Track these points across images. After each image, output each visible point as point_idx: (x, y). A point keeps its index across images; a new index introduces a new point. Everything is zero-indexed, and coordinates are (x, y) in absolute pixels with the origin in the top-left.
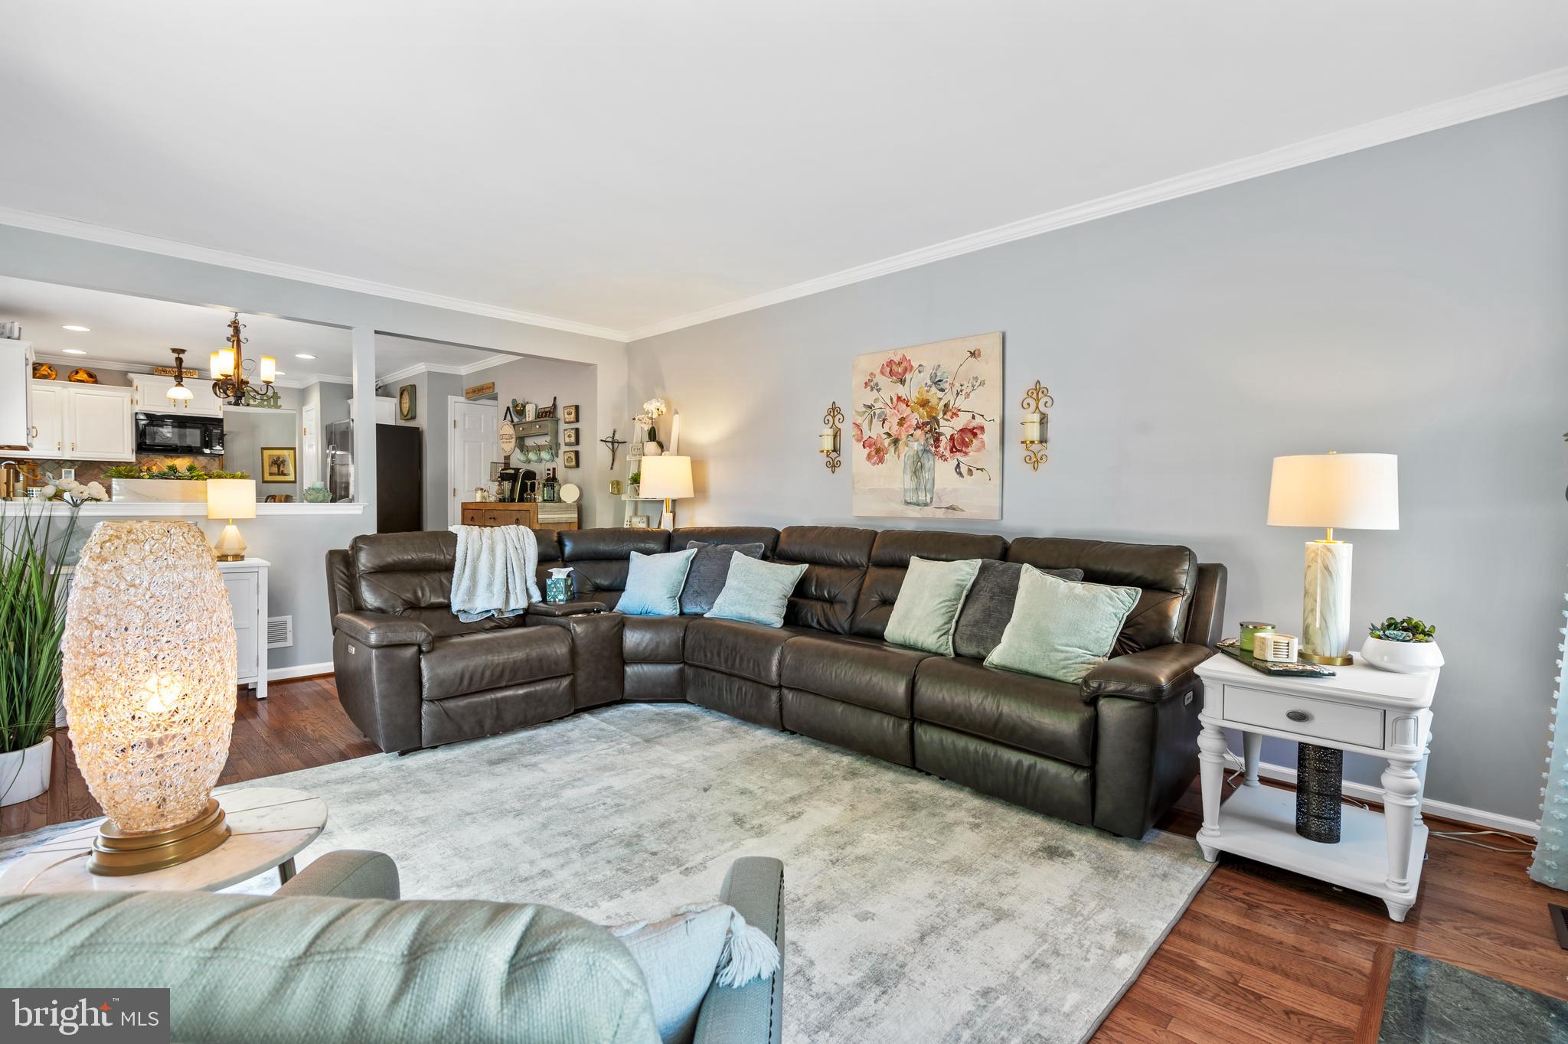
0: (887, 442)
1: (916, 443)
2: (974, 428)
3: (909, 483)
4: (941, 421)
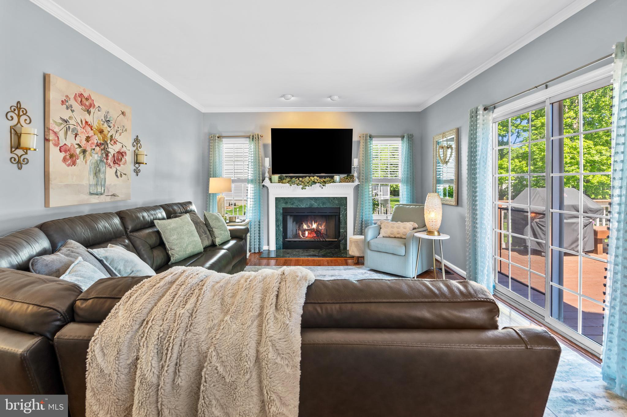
0: (78, 151)
1: (96, 155)
2: (123, 152)
3: (93, 181)
4: (109, 144)
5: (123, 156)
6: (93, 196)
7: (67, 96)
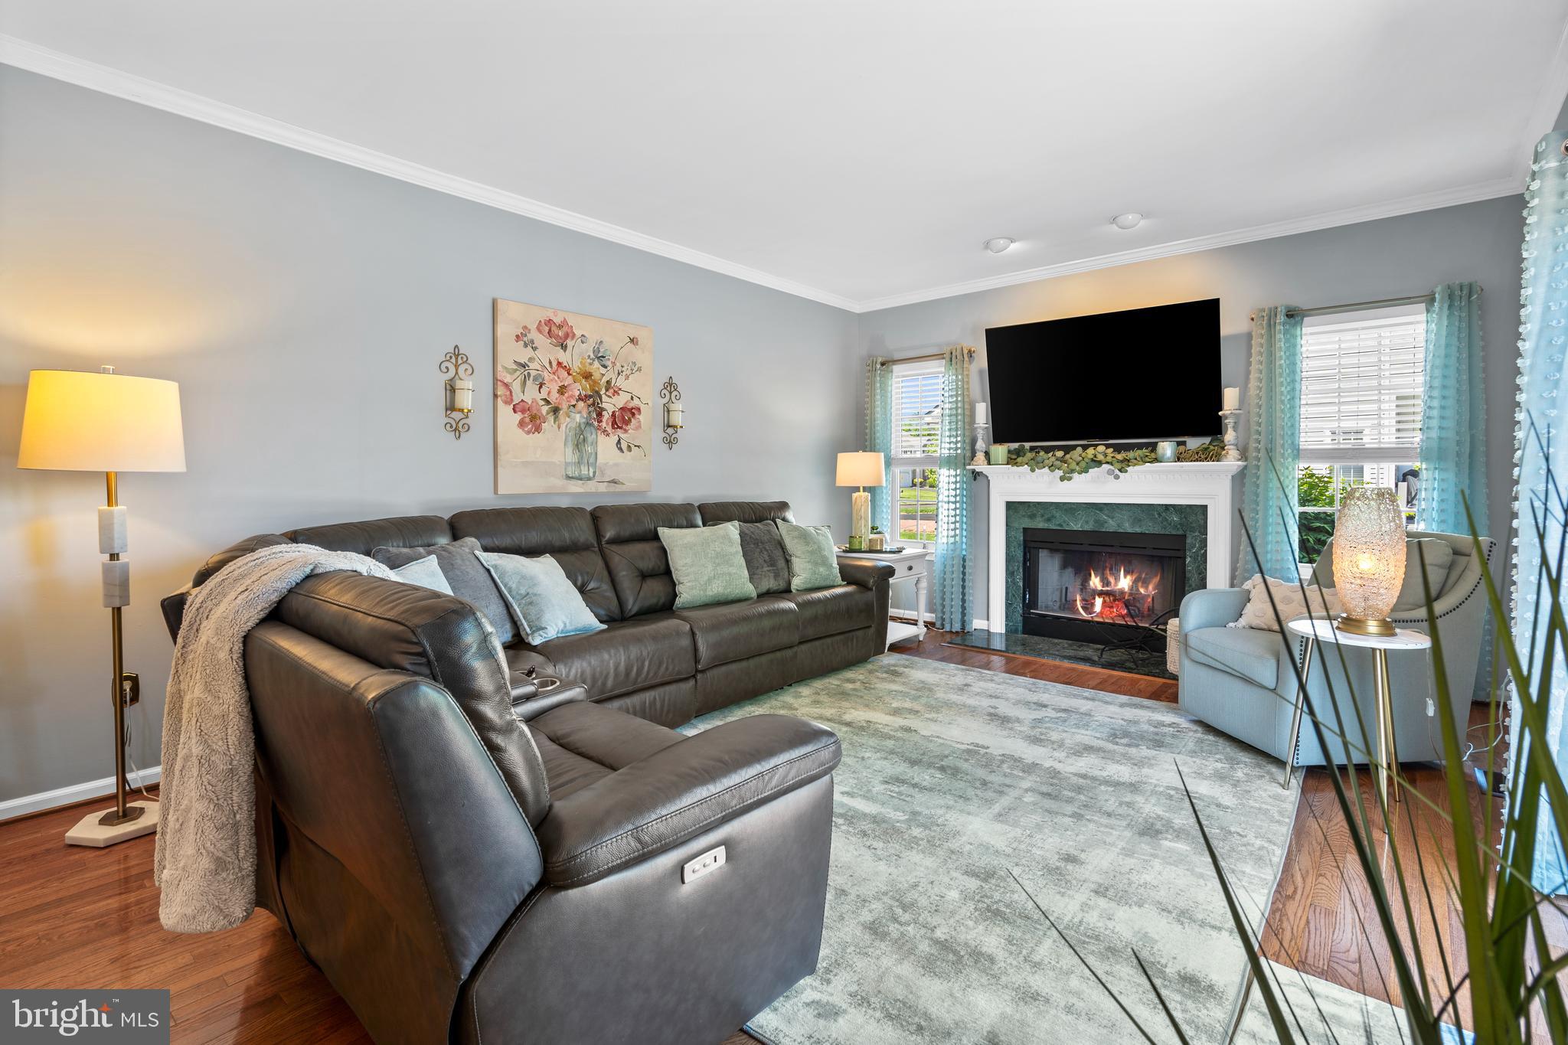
0: (545, 409)
1: (578, 416)
2: (632, 409)
3: (570, 456)
4: (603, 396)
5: (633, 414)
6: (573, 482)
7: (525, 328)
